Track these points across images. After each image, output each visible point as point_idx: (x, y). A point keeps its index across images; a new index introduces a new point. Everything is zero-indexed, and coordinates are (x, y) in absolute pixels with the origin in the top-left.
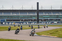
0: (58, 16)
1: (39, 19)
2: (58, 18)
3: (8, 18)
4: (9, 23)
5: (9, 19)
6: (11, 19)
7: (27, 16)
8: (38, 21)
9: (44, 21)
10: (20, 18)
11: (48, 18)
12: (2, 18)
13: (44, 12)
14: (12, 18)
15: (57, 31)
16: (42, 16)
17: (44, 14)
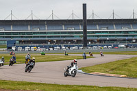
0: (127, 32)
1: (88, 38)
2: (127, 36)
3: (22, 37)
4: (24, 47)
5: (24, 39)
6: (29, 39)
7: (62, 33)
8: (85, 42)
9: (98, 44)
10: (48, 37)
11: (107, 36)
12: (10, 37)
13: (98, 24)
14: (31, 37)
15: (124, 64)
16: (93, 32)
17: (98, 29)
